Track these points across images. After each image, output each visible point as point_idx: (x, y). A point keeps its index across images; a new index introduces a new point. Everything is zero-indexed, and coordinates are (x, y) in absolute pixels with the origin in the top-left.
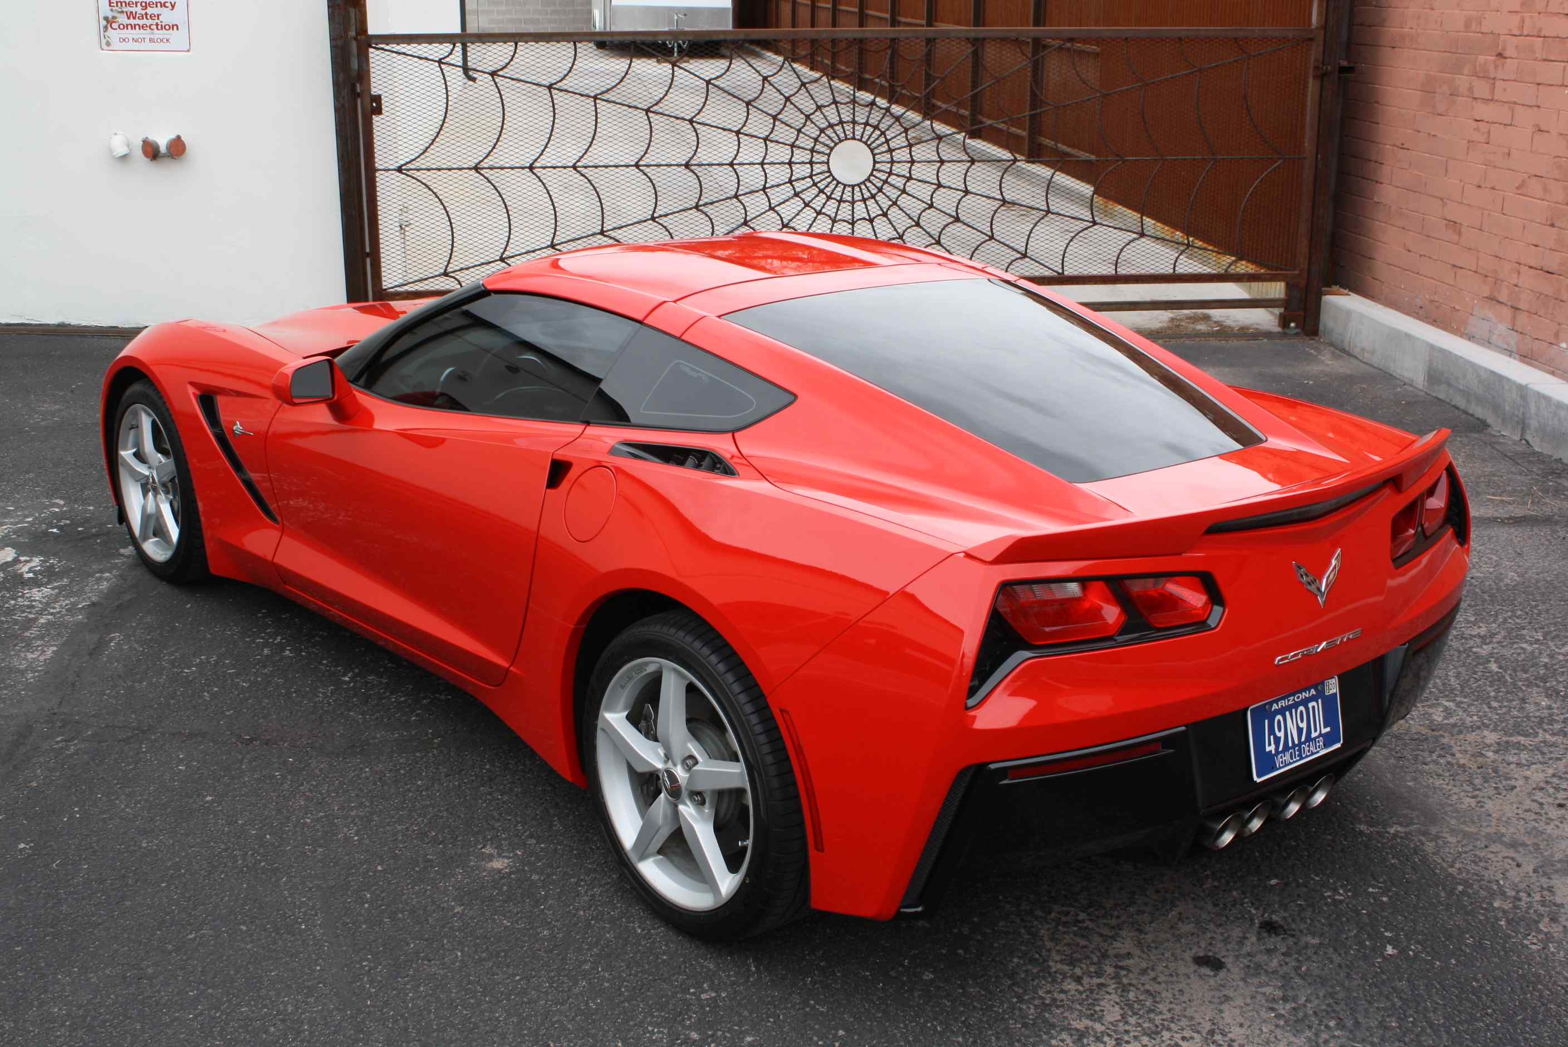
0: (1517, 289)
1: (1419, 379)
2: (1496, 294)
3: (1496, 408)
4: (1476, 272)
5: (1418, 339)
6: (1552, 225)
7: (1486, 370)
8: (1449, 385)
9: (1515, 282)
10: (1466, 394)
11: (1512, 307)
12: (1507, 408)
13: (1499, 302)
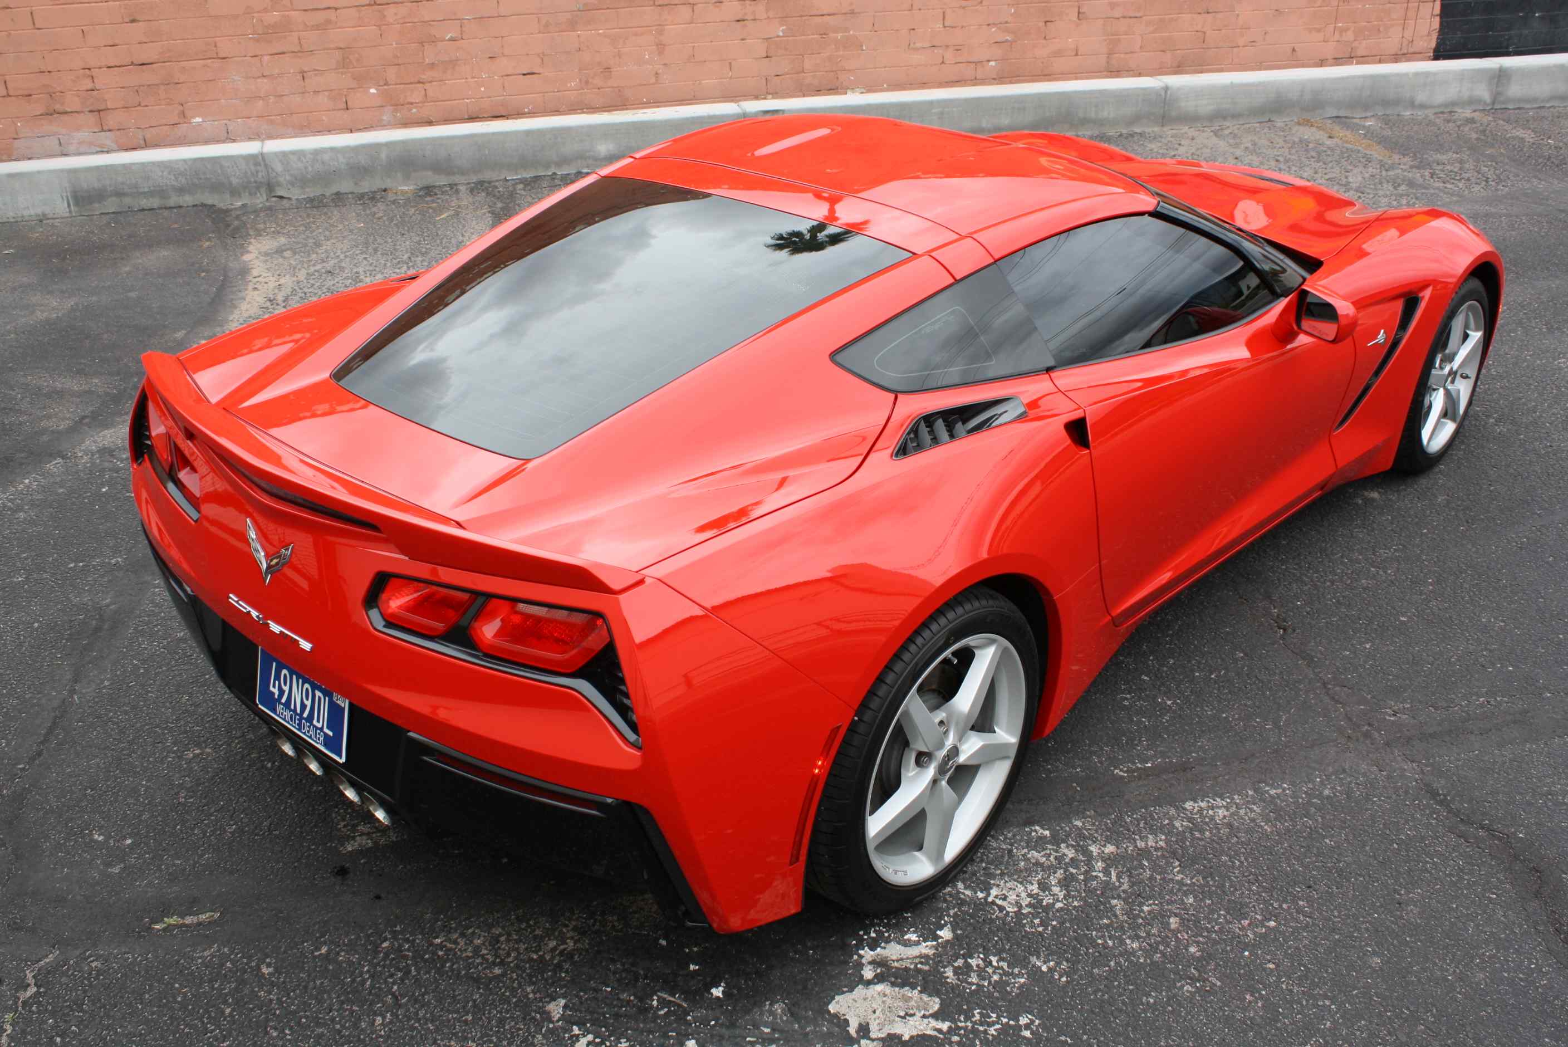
0: (95, 92)
1: (60, 207)
2: (58, 107)
3: (217, 187)
4: (9, 96)
5: (39, 172)
6: (133, 21)
7: (185, 161)
8: (119, 194)
9: (90, 86)
10: (160, 192)
11: (91, 111)
12: (235, 181)
13: (66, 113)
